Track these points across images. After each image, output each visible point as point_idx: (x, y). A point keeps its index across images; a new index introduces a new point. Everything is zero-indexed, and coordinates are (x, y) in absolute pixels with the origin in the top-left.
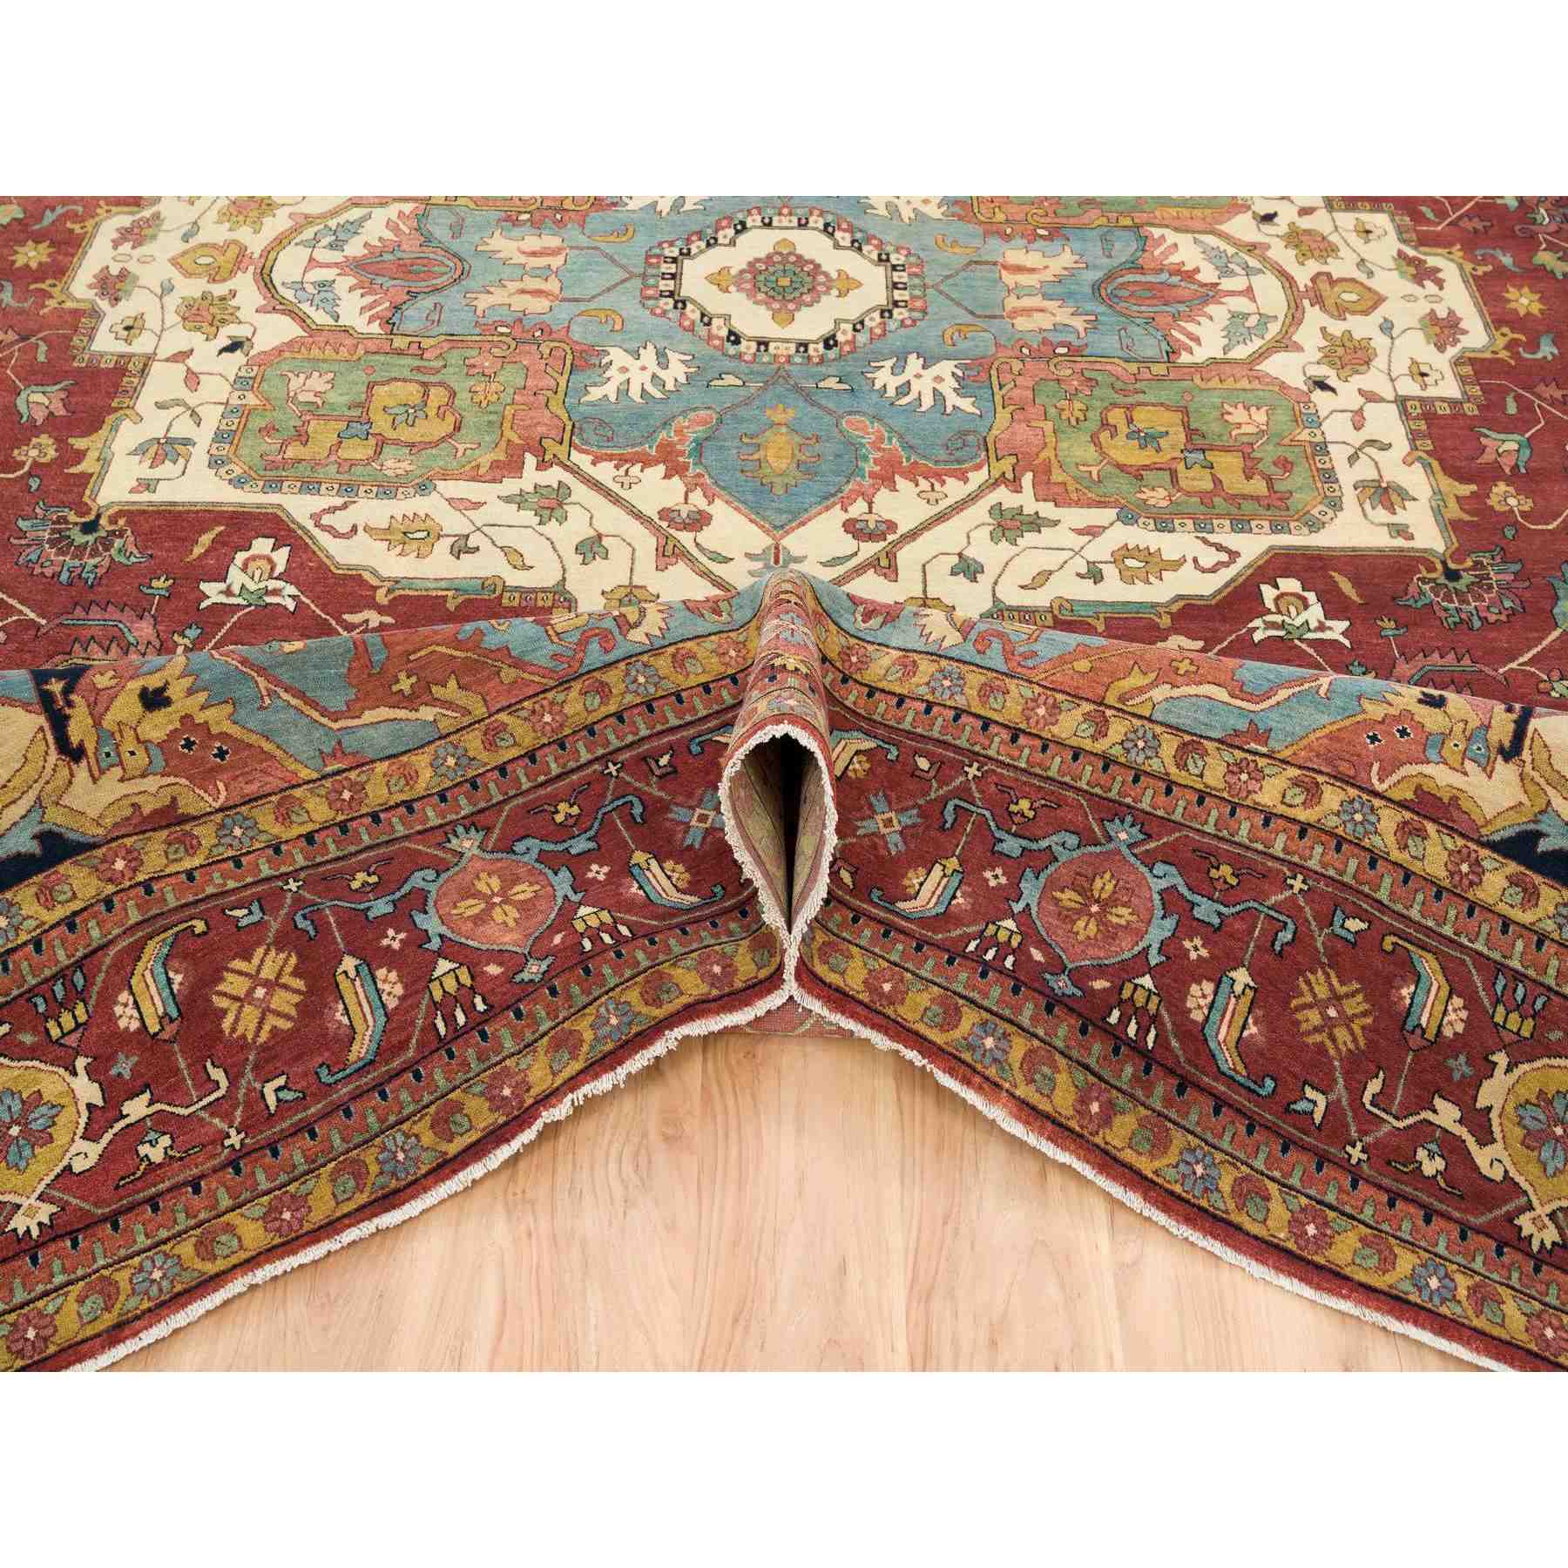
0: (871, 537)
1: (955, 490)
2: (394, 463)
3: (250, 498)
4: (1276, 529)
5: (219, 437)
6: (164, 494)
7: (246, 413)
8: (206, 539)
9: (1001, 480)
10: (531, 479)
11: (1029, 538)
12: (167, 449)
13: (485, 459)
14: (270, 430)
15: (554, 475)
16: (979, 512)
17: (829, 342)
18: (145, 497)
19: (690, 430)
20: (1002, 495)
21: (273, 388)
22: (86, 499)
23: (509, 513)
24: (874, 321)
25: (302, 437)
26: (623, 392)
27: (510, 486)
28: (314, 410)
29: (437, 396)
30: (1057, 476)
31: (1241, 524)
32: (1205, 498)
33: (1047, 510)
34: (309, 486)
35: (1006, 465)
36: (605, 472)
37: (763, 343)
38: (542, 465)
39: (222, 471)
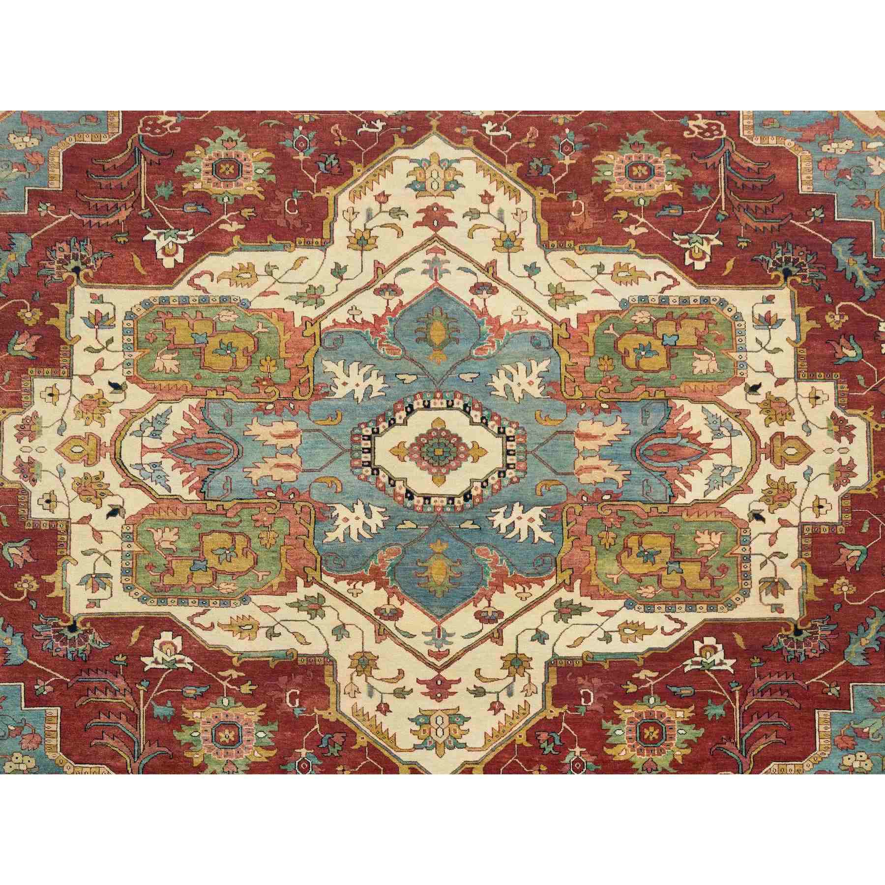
0: (490, 621)
1: (537, 591)
2: (225, 586)
3: (151, 609)
4: (709, 610)
5: (125, 572)
6: (106, 608)
7: (135, 556)
8: (136, 633)
9: (562, 585)
10: (302, 591)
11: (575, 619)
12: (97, 581)
13: (276, 582)
14: (150, 567)
15: (315, 590)
16: (549, 604)
17: (467, 496)
18: (95, 610)
19: (386, 559)
20: (563, 594)
21: (145, 539)
22: (64, 612)
23: (293, 613)
24: (493, 480)
25: (170, 571)
26: (347, 535)
27: (291, 597)
28: (171, 553)
29: (240, 541)
30: (594, 581)
31: (691, 607)
32: (674, 591)
33: (586, 601)
34: (182, 601)
35: (566, 575)
36: (342, 587)
37: (427, 498)
38: (307, 584)
39: (132, 593)
